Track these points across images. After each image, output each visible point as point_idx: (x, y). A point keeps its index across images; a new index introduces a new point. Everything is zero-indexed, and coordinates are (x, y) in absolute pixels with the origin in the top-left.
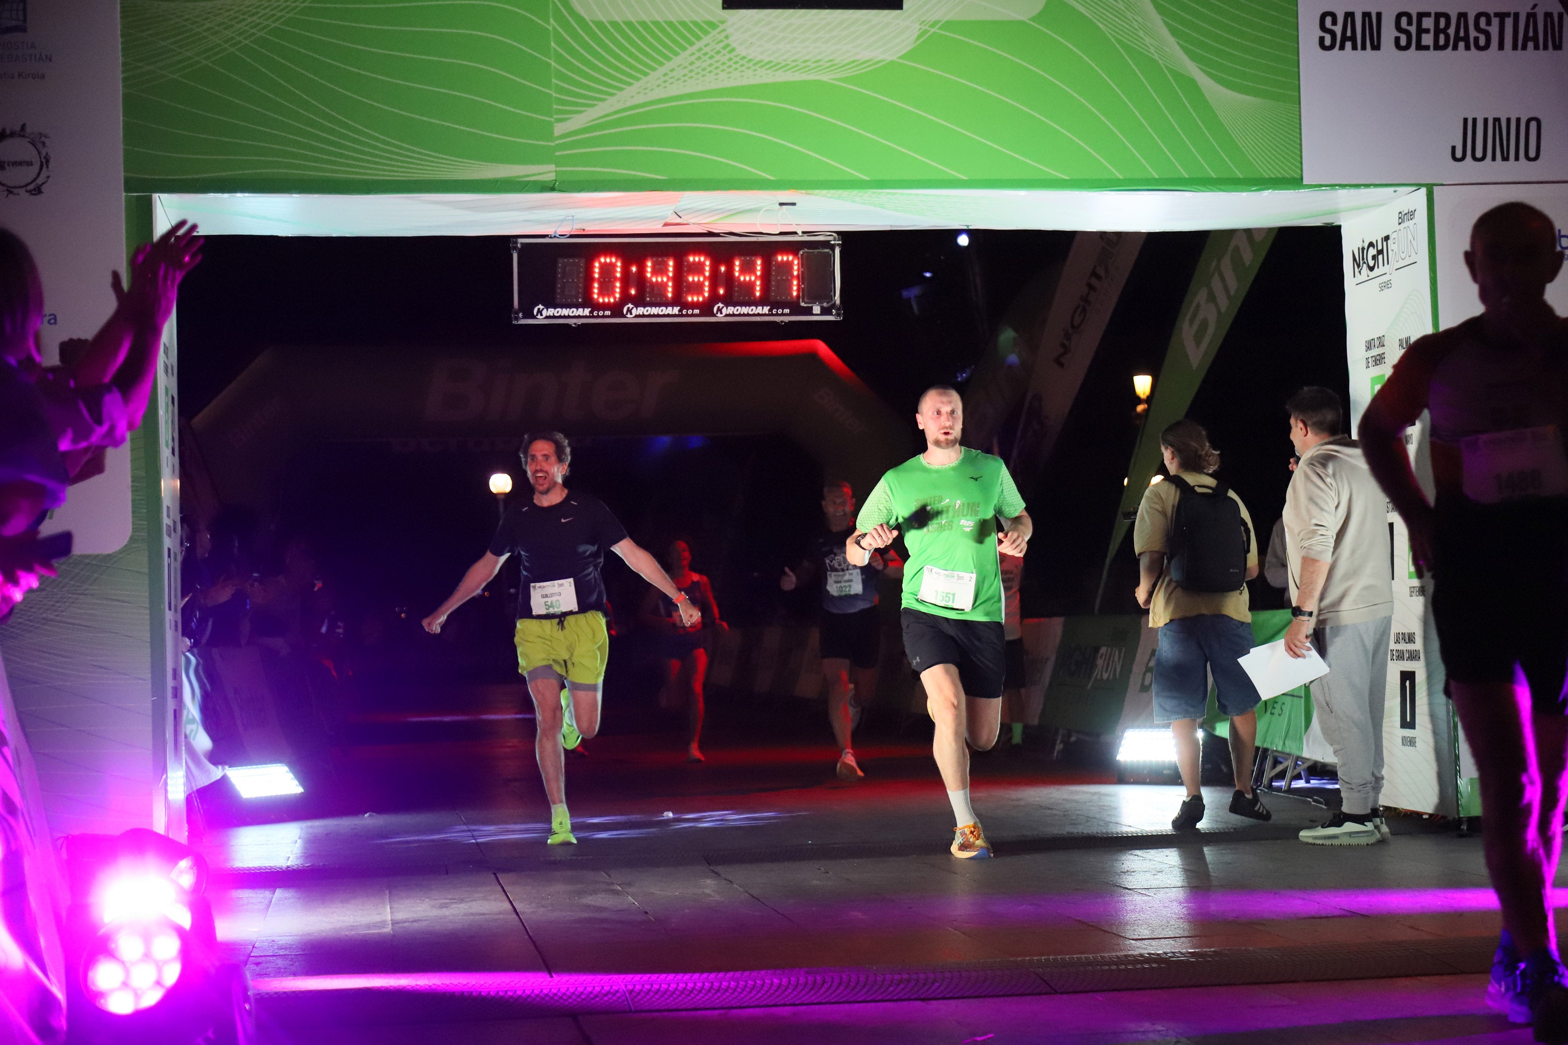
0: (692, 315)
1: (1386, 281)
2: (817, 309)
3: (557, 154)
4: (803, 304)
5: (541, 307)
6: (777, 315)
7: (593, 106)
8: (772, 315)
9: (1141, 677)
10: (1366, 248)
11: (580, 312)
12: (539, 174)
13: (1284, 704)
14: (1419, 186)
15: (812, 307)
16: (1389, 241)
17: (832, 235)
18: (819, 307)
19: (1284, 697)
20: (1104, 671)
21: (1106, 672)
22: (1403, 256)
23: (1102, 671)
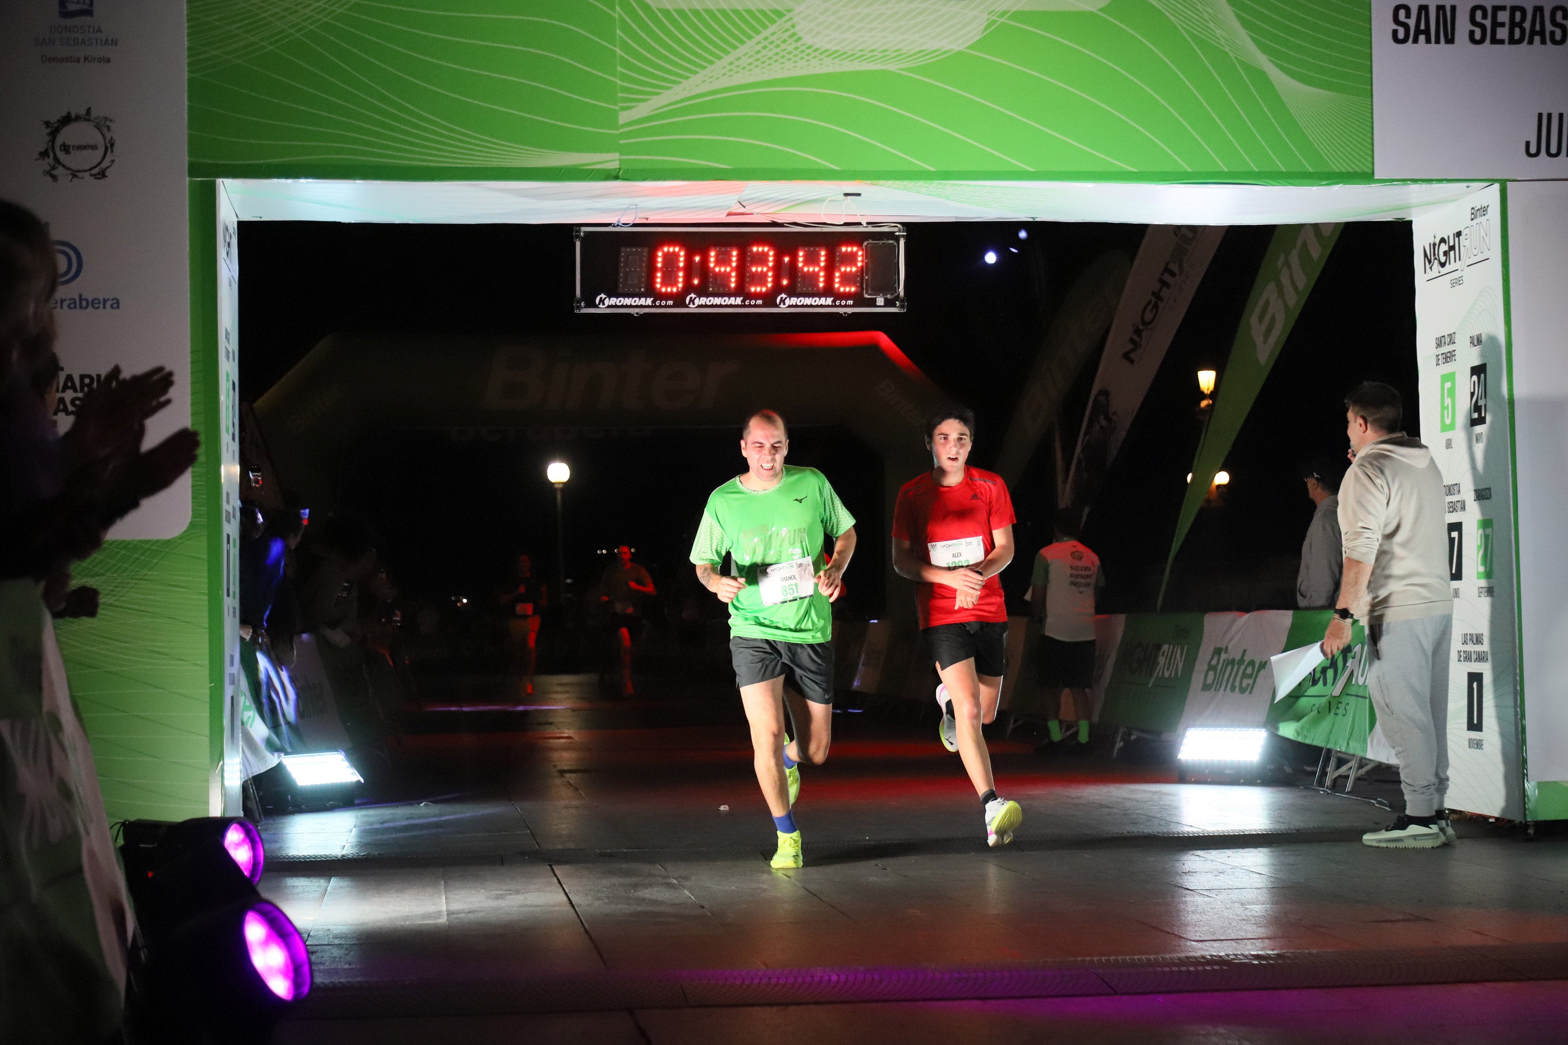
0: (755, 306)
1: (1457, 277)
2: (880, 301)
3: (621, 142)
4: (866, 296)
5: (603, 296)
6: (840, 306)
7: (658, 94)
8: (836, 306)
9: (1203, 676)
10: (1437, 243)
11: (643, 301)
12: (604, 162)
13: (1348, 704)
14: (1493, 181)
15: (876, 298)
16: (1461, 237)
17: (896, 226)
18: (883, 299)
19: (1349, 697)
20: (1166, 668)
21: (1168, 669)
22: (1475, 252)
23: (1164, 669)
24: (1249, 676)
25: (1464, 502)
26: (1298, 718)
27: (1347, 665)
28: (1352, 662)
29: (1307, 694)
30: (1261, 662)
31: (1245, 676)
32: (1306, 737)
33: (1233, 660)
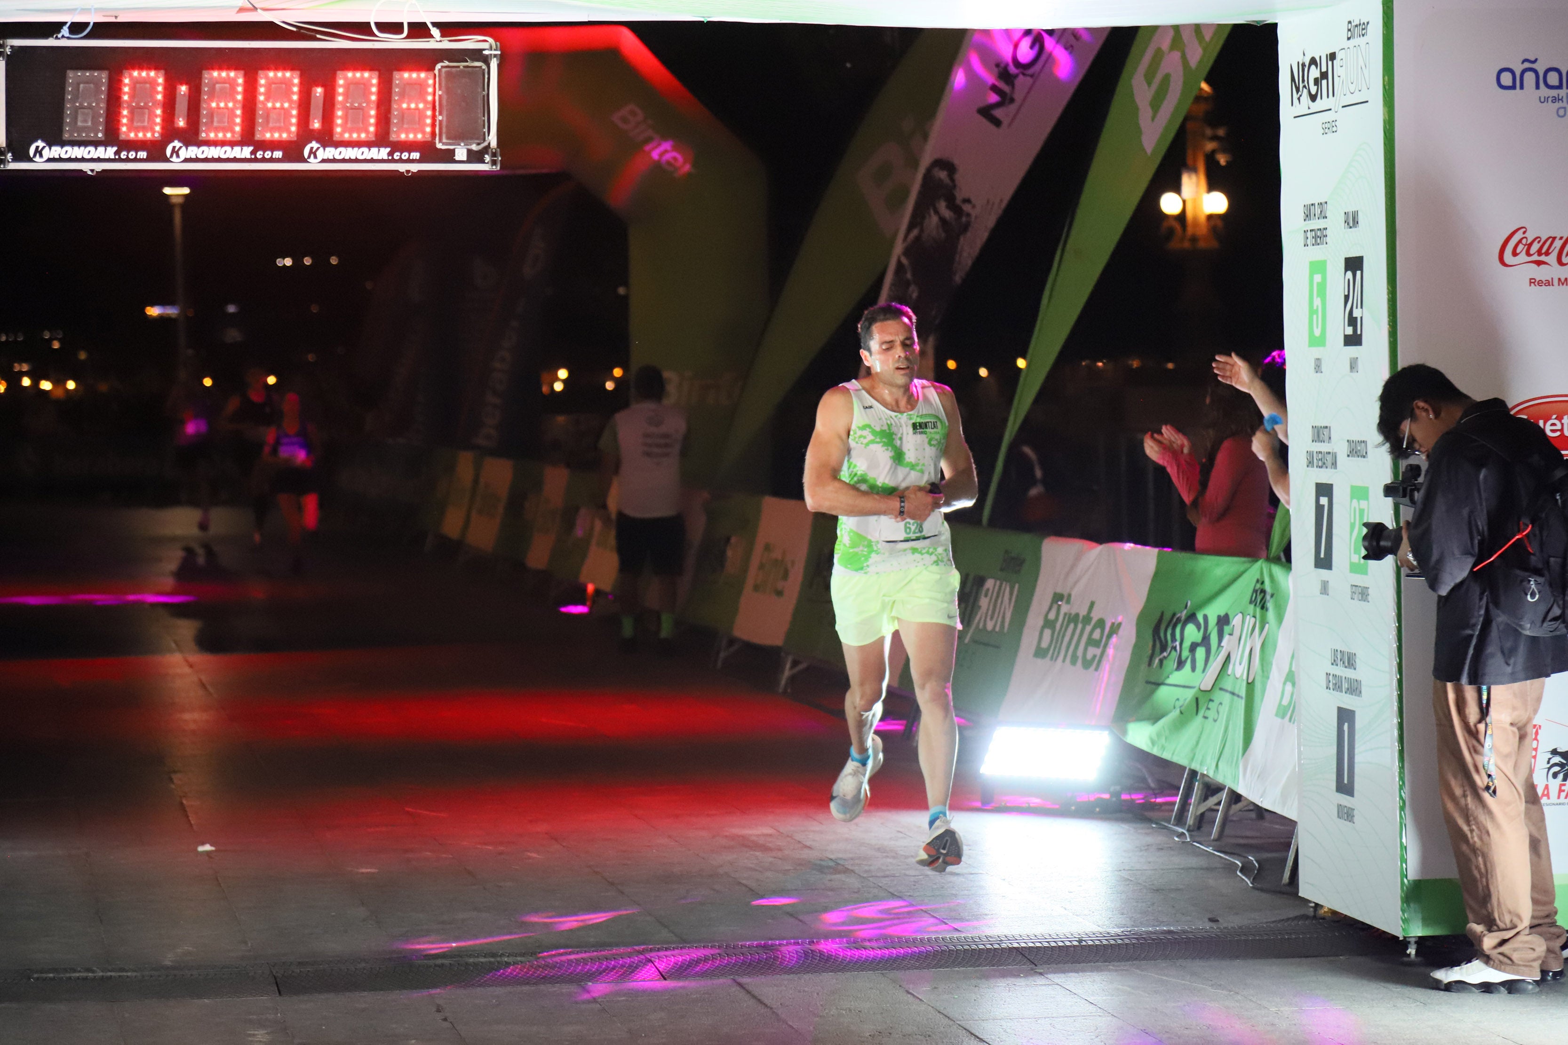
0: (272, 160)
1: (1330, 121)
2: (461, 153)
4: (439, 146)
5: (40, 144)
6: (401, 161)
8: (393, 161)
9: (1036, 635)
10: (1307, 64)
11: (100, 152)
13: (1221, 704)
15: (454, 150)
16: (1335, 62)
17: (484, 39)
18: (465, 152)
19: (1222, 693)
20: (989, 618)
21: (992, 618)
22: (1352, 88)
23: (986, 618)
24: (1096, 643)
25: (1335, 456)
26: (1155, 717)
27: (1222, 644)
28: (1229, 641)
29: (1169, 681)
30: (1113, 624)
31: (1091, 642)
32: (1163, 748)
33: (1077, 615)
